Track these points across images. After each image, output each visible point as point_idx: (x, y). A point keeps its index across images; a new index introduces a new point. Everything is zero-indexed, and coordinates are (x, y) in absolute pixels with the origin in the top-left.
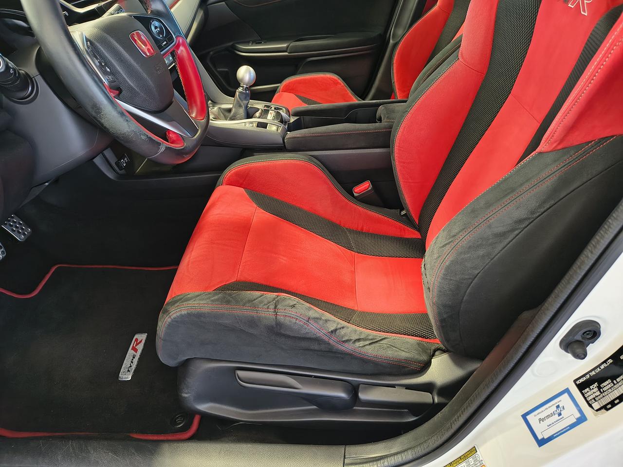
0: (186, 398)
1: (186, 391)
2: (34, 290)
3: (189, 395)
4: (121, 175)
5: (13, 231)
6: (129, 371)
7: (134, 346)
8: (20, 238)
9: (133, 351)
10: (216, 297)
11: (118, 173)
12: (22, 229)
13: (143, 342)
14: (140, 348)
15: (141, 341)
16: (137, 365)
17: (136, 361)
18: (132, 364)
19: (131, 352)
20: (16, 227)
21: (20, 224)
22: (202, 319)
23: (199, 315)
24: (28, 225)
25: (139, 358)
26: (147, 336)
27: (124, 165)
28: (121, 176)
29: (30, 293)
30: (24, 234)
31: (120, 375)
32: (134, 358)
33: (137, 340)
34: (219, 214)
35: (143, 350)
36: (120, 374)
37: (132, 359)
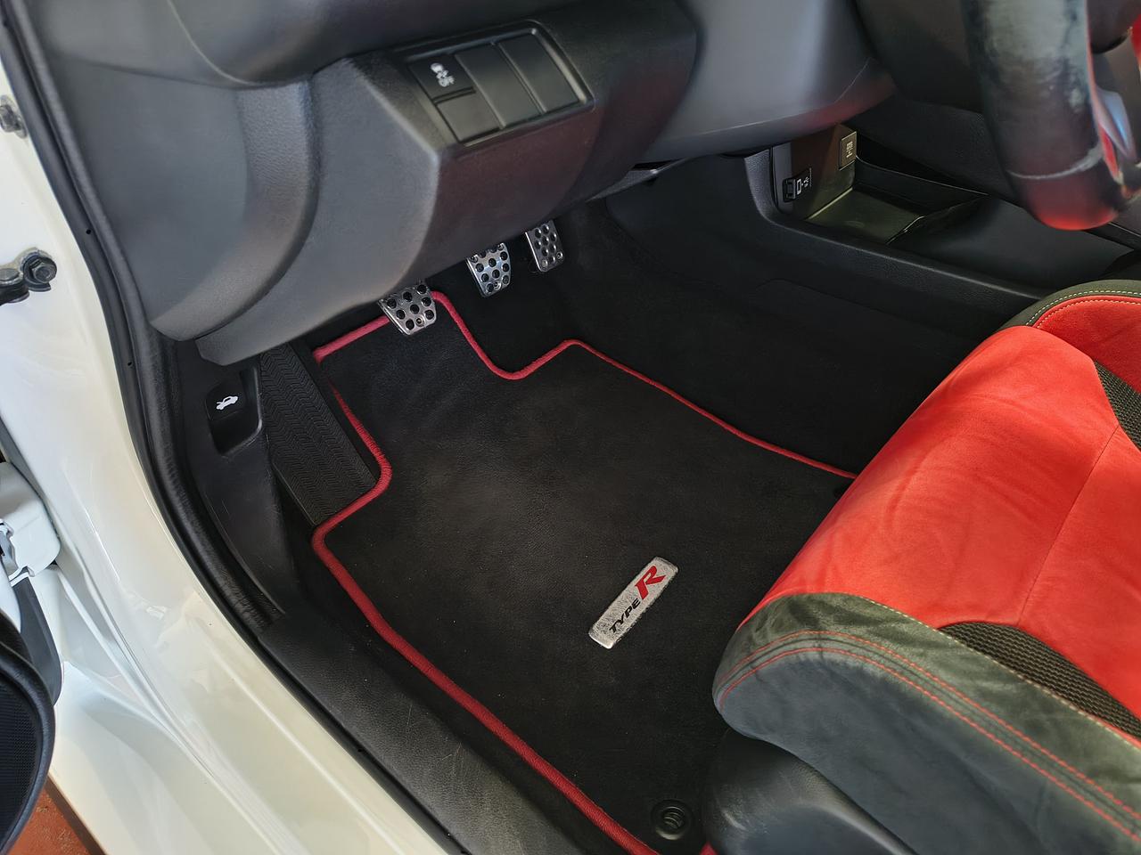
0: (728, 825)
1: (740, 814)
2: (520, 369)
3: (743, 828)
4: (781, 211)
5: (536, 246)
6: (614, 628)
7: (645, 580)
8: (542, 264)
9: (637, 591)
10: (995, 686)
11: (777, 205)
12: (551, 249)
13: (665, 582)
14: (655, 591)
15: (660, 579)
16: (634, 628)
17: (636, 614)
18: (625, 617)
19: (632, 590)
20: (544, 242)
21: (552, 238)
22: (919, 722)
23: (915, 707)
24: (564, 244)
25: (643, 614)
26: (677, 574)
27: (799, 192)
28: (780, 215)
29: (513, 371)
30: (550, 260)
31: (595, 627)
32: (635, 606)
33: (653, 570)
34: (1013, 403)
35: (657, 600)
36: (596, 624)
37: (630, 608)
